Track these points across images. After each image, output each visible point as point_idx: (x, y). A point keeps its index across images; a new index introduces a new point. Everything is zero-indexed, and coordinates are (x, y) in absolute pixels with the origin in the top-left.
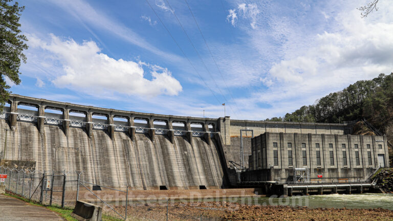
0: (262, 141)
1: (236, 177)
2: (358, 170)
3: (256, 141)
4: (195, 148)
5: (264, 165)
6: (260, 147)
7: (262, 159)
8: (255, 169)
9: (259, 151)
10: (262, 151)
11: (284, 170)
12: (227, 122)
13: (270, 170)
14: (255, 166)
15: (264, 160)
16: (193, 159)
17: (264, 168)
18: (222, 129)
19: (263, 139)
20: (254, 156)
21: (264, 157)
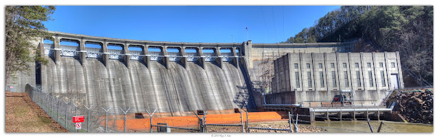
0: (284, 63)
1: (262, 99)
2: (372, 92)
3: (278, 62)
4: (227, 72)
5: (288, 87)
6: (282, 69)
7: (285, 81)
8: (278, 92)
9: (282, 73)
10: (285, 73)
11: (304, 93)
12: (250, 45)
13: (294, 92)
14: (278, 88)
15: (288, 83)
16: (226, 83)
17: (288, 90)
18: (246, 53)
19: (286, 61)
20: (277, 78)
21: (287, 79)
